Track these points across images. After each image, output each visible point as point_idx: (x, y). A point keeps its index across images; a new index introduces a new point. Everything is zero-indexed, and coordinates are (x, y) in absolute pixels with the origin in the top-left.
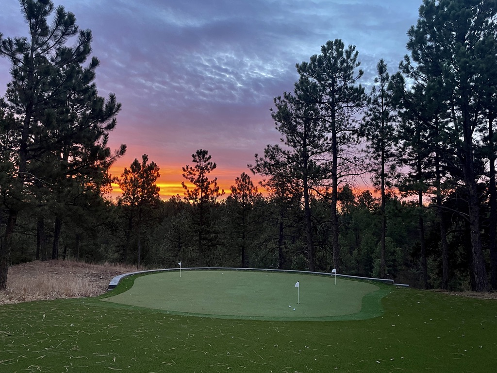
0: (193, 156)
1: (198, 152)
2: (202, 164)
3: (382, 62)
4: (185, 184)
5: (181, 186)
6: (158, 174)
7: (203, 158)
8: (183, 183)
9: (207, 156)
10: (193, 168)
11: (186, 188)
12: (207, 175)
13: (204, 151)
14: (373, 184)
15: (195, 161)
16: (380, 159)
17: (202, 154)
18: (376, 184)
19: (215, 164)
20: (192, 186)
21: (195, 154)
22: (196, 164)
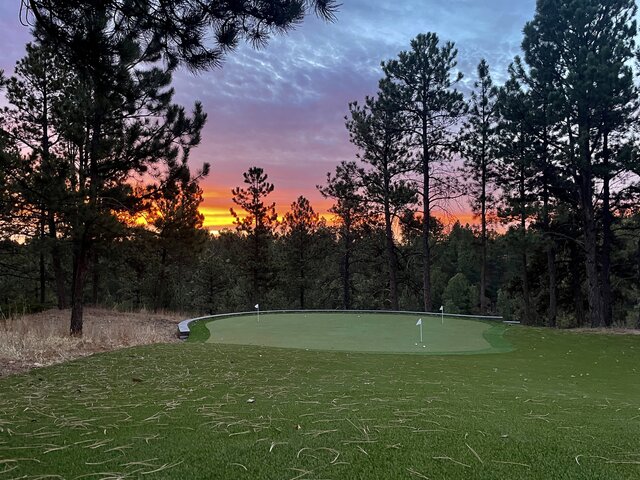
0: (245, 174)
1: (251, 170)
2: (257, 185)
3: (483, 62)
4: (234, 211)
5: (230, 213)
6: (201, 198)
7: (258, 178)
8: (231, 210)
9: (263, 176)
10: (245, 190)
11: (235, 215)
12: (262, 199)
13: (259, 170)
14: (471, 208)
15: (246, 181)
16: (480, 180)
17: (256, 172)
18: (475, 208)
19: (272, 186)
20: (243, 214)
21: (248, 173)
22: (249, 185)
